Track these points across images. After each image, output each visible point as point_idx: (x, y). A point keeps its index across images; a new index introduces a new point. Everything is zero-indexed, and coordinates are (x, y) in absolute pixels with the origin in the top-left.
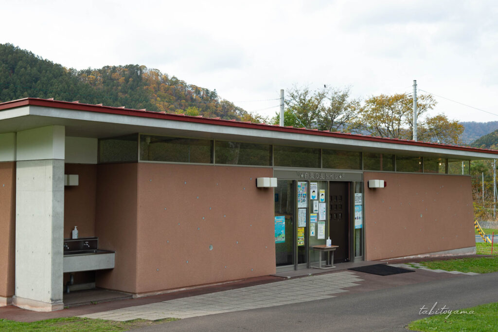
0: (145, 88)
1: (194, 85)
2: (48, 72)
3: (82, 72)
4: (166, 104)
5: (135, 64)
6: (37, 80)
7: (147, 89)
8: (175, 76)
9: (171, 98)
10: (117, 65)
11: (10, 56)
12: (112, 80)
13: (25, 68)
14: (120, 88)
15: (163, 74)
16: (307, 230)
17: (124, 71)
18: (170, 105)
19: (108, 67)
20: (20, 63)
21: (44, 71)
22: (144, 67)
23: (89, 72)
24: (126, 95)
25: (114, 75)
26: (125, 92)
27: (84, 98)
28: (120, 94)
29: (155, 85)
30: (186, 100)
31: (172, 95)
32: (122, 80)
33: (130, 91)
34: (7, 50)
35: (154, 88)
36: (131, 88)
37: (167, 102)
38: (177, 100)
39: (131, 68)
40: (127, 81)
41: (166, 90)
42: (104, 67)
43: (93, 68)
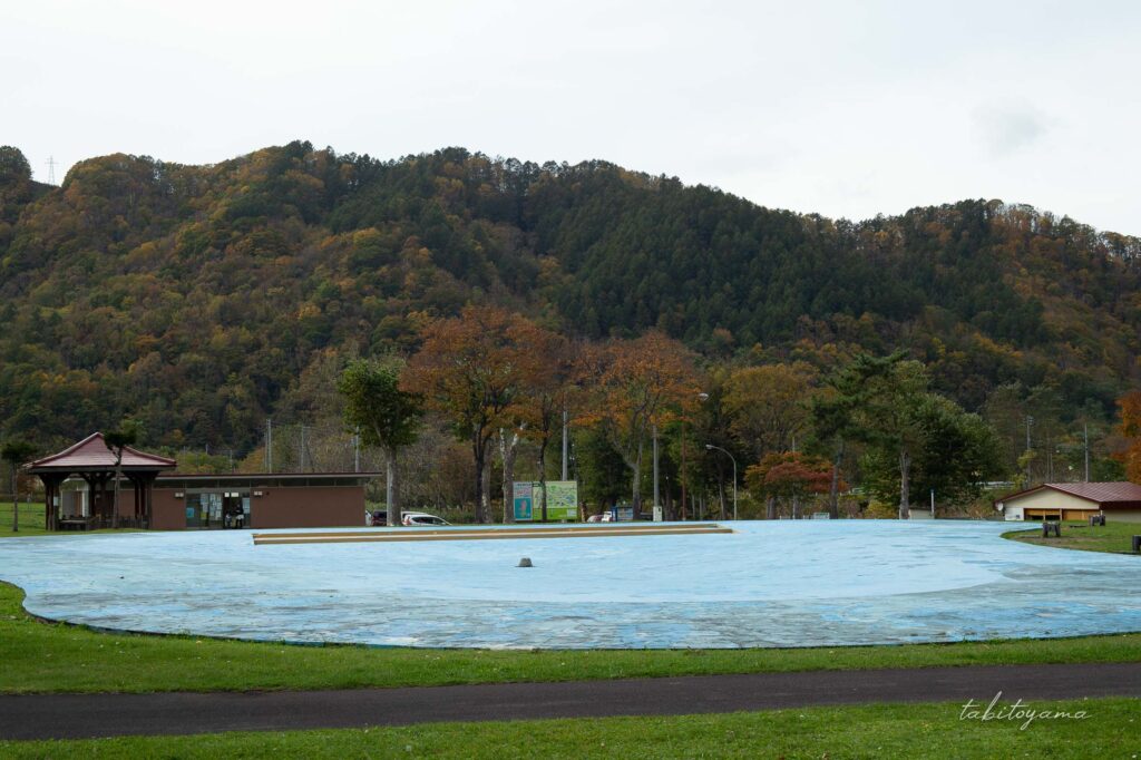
0: (994, 248)
1: (1113, 231)
2: (775, 237)
3: (866, 224)
4: (1040, 281)
5: (977, 199)
6: (752, 255)
7: (1000, 251)
8: (1070, 216)
9: (1055, 267)
10: (938, 203)
11: (702, 212)
12: (926, 237)
13: (731, 234)
14: (940, 253)
15: (1042, 215)
16: (208, 514)
17: (952, 216)
18: (1048, 283)
19: (918, 209)
20: (721, 225)
21: (766, 237)
22: (997, 202)
23: (878, 223)
24: (953, 268)
25: (931, 226)
26: (949, 262)
27: (842, 286)
28: (939, 267)
29: (1017, 241)
30: (1091, 268)
31: (1057, 261)
32: (945, 235)
33: (960, 259)
34: (697, 201)
35: (1018, 248)
36: (966, 253)
37: (1043, 276)
38: (1068, 270)
39: (967, 207)
40: (956, 237)
41: (1044, 249)
42: (911, 211)
43: (886, 215)
